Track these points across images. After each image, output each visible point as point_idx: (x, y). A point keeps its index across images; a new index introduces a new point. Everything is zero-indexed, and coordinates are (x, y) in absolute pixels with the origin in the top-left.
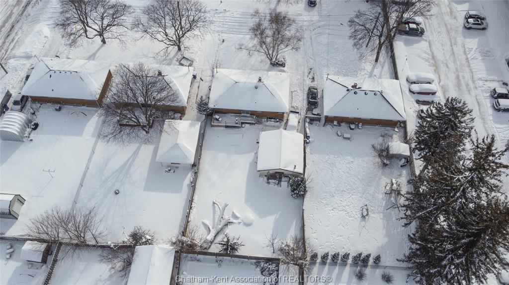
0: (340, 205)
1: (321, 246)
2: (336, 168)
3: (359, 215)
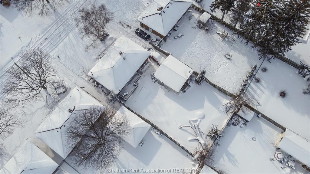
0: (217, 65)
2: (195, 53)
3: (227, 60)
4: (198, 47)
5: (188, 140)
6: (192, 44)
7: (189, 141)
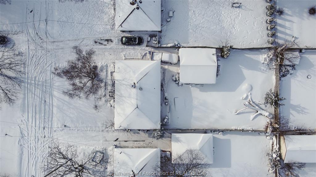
0: (230, 23)
1: (262, 37)
2: (200, 24)
3: (237, 10)
4: (198, 15)
5: (251, 119)
6: (190, 16)
7: (253, 120)
